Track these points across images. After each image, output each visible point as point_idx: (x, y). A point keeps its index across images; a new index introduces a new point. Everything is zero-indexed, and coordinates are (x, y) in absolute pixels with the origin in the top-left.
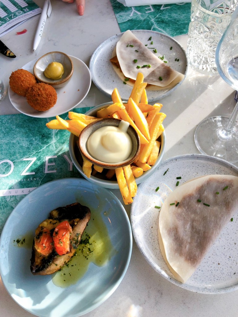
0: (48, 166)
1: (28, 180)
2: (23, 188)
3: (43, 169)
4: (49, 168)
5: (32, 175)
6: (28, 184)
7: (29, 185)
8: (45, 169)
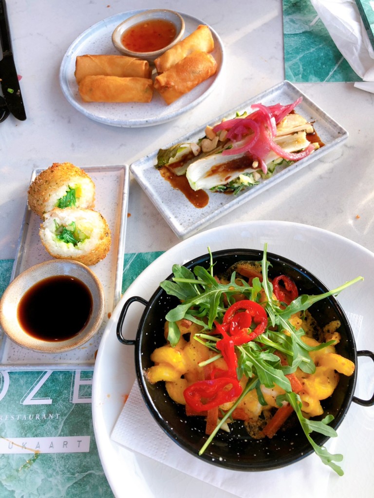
0: (80, 386)
1: (37, 417)
2: (25, 436)
3: (68, 393)
4: (83, 392)
5: (46, 405)
6: (37, 427)
7: (38, 431)
8: (73, 392)
